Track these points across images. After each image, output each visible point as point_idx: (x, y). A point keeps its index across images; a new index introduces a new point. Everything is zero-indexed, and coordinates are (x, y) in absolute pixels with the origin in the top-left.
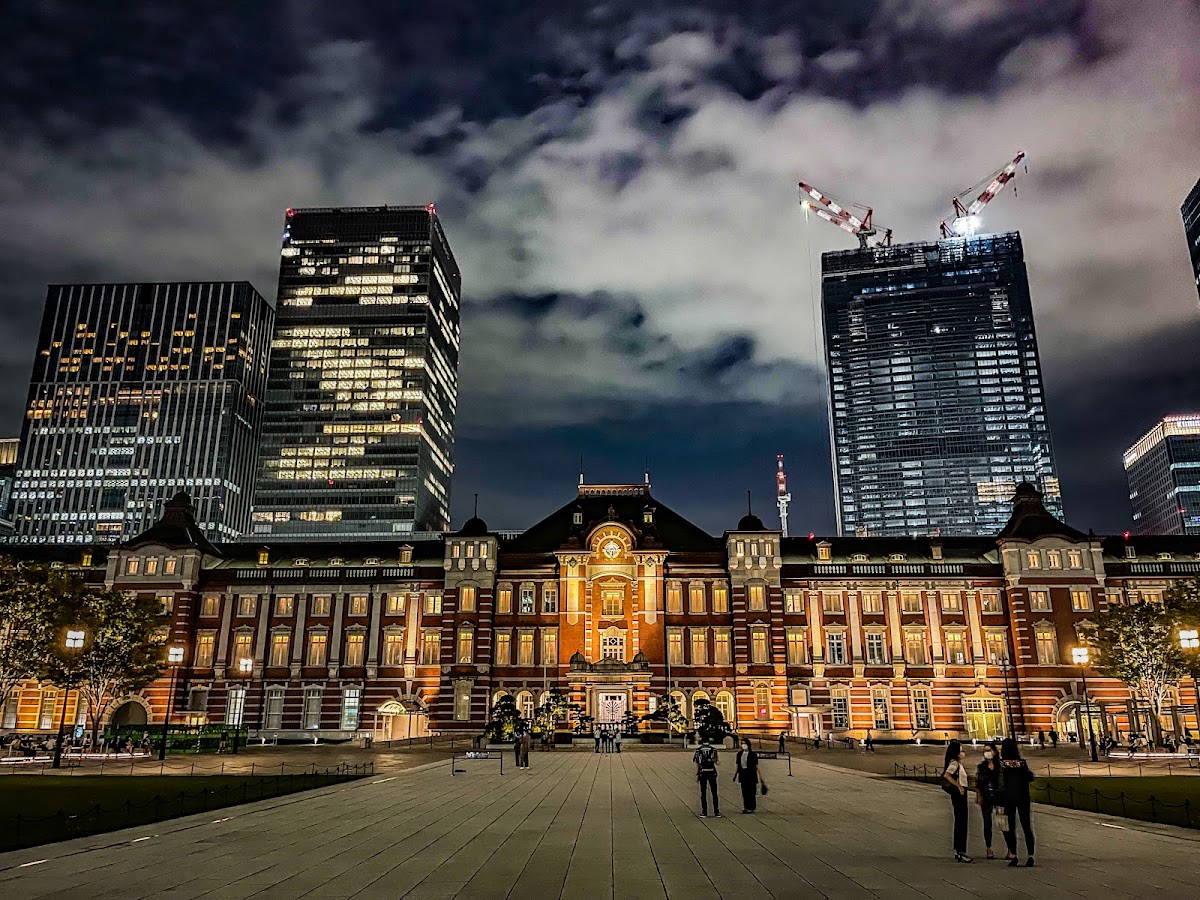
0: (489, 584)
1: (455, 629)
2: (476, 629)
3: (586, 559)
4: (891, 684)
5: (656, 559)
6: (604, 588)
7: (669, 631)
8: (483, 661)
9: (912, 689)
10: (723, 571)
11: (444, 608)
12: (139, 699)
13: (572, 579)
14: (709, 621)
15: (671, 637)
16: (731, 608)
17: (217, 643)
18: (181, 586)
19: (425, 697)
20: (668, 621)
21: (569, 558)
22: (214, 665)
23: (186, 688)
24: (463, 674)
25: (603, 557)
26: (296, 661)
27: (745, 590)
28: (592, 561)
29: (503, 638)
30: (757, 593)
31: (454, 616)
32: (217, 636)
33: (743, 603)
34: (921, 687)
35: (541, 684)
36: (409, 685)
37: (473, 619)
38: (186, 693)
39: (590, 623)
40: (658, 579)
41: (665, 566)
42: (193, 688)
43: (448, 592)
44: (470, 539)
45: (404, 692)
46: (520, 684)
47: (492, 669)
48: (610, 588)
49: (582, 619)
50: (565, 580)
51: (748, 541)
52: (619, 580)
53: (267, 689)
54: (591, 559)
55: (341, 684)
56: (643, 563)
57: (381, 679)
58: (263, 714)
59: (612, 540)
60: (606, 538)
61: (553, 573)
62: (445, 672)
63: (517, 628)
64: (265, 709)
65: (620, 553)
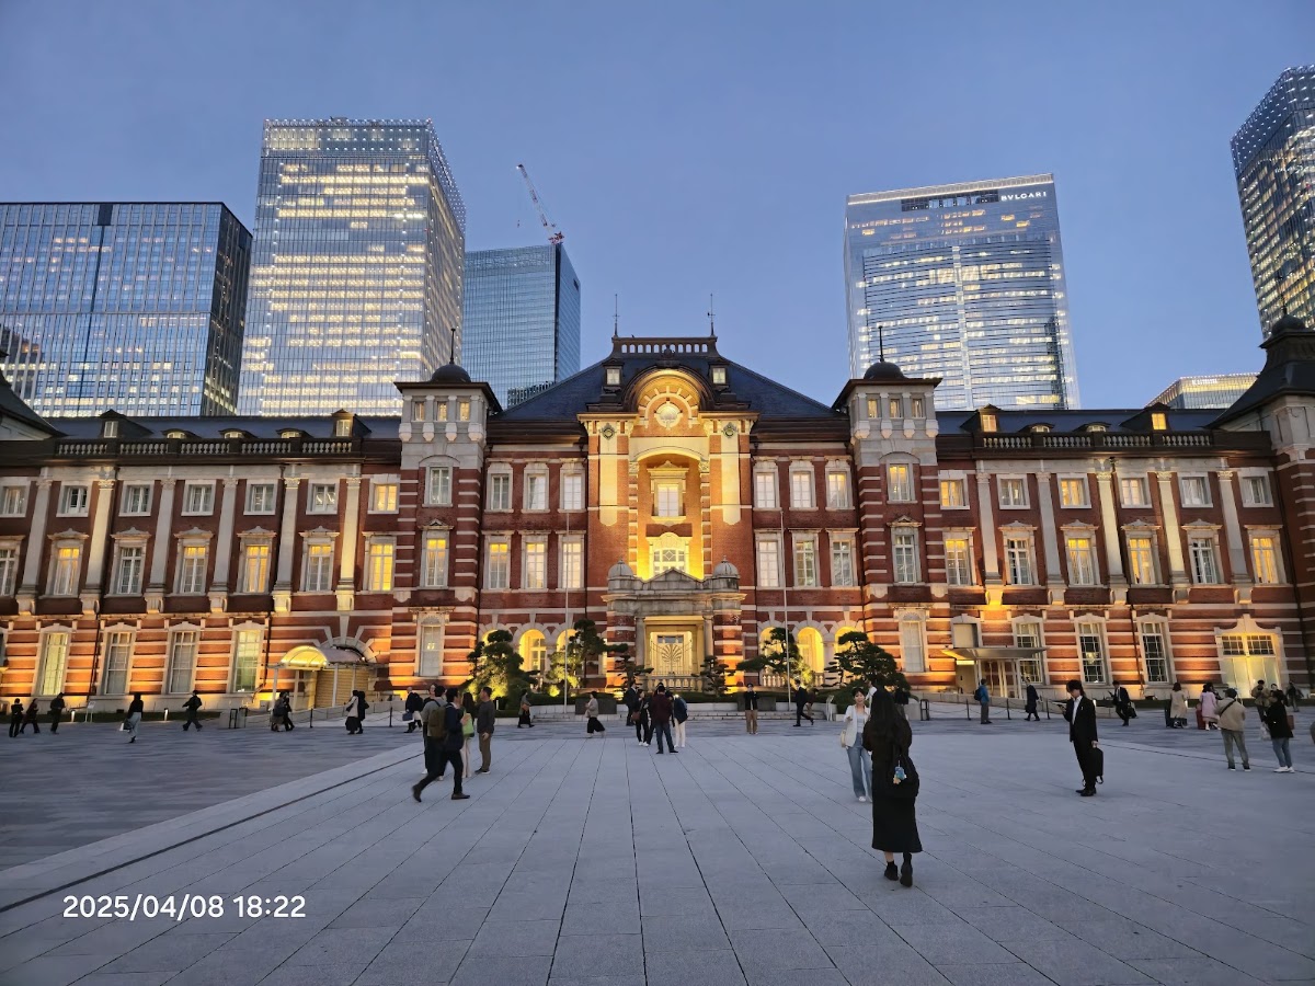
0: (473, 463)
1: (419, 532)
2: (453, 532)
3: (629, 427)
4: (1107, 613)
5: (739, 427)
6: (656, 477)
7: (759, 537)
8: (465, 583)
9: (1138, 620)
10: (841, 446)
11: (402, 500)
13: (607, 458)
14: (821, 521)
15: (762, 546)
16: (857, 499)
20: (755, 521)
21: (601, 425)
22: (16, 593)
24: (431, 604)
25: (655, 426)
26: (156, 586)
27: (881, 470)
28: (639, 433)
29: (498, 549)
30: (899, 475)
31: (415, 513)
32: (25, 544)
33: (879, 490)
34: (1152, 618)
35: (560, 619)
36: (344, 624)
37: (448, 517)
39: (635, 524)
40: (743, 456)
41: (753, 439)
43: (406, 474)
44: (442, 393)
45: (336, 633)
46: (524, 619)
47: (479, 595)
48: (664, 477)
49: (624, 517)
50: (596, 457)
51: (884, 395)
52: (678, 465)
53: (105, 630)
54: (636, 427)
55: (236, 622)
56: (719, 433)
57: (297, 614)
58: (100, 671)
59: (668, 399)
60: (659, 396)
61: (577, 449)
62: (402, 600)
63: (521, 532)
64: (101, 664)
65: (682, 420)
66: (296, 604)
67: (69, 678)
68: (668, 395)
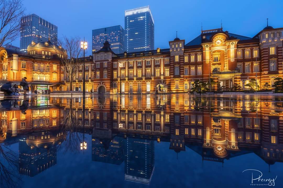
0: (182, 54)
1: (174, 66)
2: (180, 66)
6: (214, 54)
7: (238, 64)
8: (182, 74)
10: (257, 45)
12: (103, 85)
13: (207, 51)
14: (252, 60)
16: (260, 55)
17: (117, 73)
18: (108, 60)
19: (167, 84)
20: (238, 61)
21: (206, 45)
22: (117, 78)
23: (112, 83)
24: (177, 77)
25: (216, 45)
26: (135, 76)
27: (268, 49)
30: (273, 49)
31: (174, 63)
32: (117, 71)
33: (267, 53)
36: (162, 81)
37: (178, 63)
38: (112, 84)
39: (212, 63)
42: (114, 83)
43: (171, 57)
44: (177, 42)
45: (161, 83)
46: (191, 80)
47: (184, 76)
48: (216, 54)
49: (210, 62)
50: (205, 51)
51: (270, 33)
52: (218, 52)
53: (129, 83)
54: (212, 45)
55: (146, 81)
56: (230, 44)
57: (155, 80)
58: (129, 88)
59: (218, 39)
60: (216, 39)
61: (200, 50)
62: (172, 77)
63: (190, 66)
64: (129, 87)
65: (221, 43)
66: (155, 79)
67: (125, 89)
68: (218, 38)
